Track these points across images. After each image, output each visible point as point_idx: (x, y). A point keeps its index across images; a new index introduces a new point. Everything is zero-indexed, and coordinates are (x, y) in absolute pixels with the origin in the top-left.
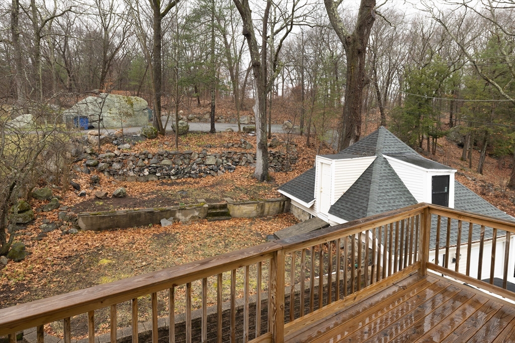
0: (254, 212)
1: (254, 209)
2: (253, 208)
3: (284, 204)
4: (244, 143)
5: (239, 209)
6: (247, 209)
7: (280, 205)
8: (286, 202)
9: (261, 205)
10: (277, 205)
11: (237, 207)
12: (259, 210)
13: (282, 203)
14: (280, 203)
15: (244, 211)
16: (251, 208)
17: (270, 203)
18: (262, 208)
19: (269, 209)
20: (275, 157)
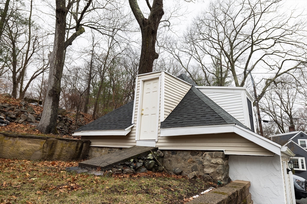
0: (39, 152)
1: (38, 148)
2: (37, 145)
3: (82, 146)
4: (24, 106)
5: (12, 145)
6: (26, 146)
7: (77, 147)
8: (84, 145)
9: (51, 143)
10: (73, 146)
11: (11, 140)
12: (47, 150)
13: (80, 144)
14: (78, 144)
15: (22, 149)
16: (34, 145)
17: (64, 142)
18: (51, 148)
19: (61, 151)
20: (62, 120)
